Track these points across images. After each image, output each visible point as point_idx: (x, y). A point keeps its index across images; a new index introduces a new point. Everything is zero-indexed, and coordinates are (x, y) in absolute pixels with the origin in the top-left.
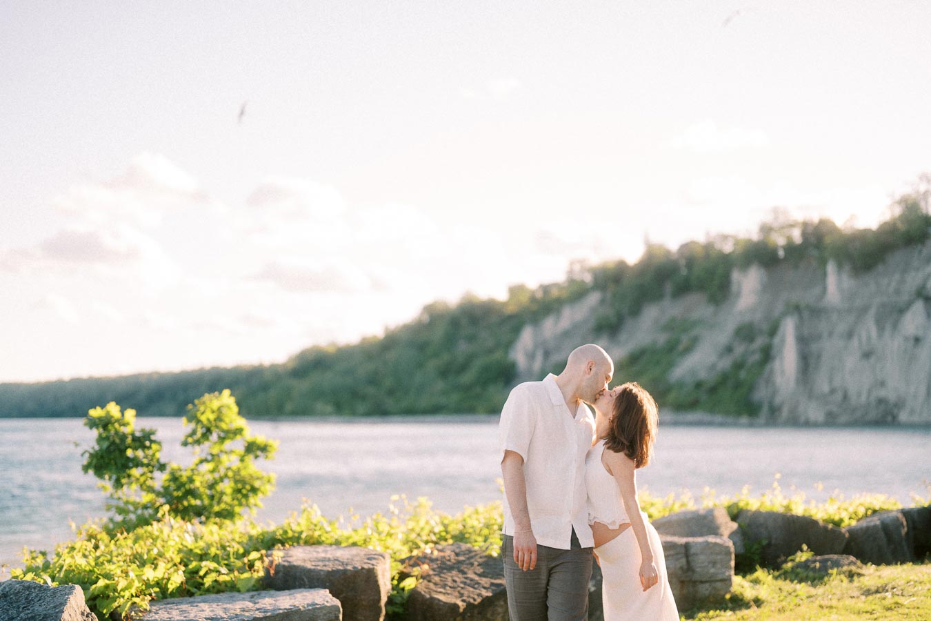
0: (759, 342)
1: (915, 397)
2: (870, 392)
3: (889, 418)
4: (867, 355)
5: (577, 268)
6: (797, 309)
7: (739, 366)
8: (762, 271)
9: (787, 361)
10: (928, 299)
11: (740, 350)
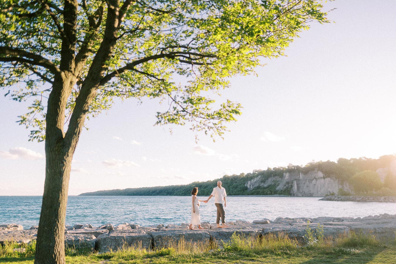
0: (290, 184)
1: (315, 193)
2: (308, 192)
4: (307, 187)
6: (296, 180)
7: (288, 188)
8: (289, 173)
9: (295, 187)
10: (316, 179)
11: (287, 185)
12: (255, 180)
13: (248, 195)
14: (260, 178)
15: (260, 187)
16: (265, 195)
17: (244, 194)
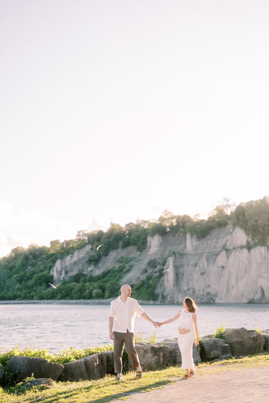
0: (159, 267)
1: (222, 291)
2: (203, 290)
3: (212, 301)
4: (203, 274)
5: (81, 234)
6: (174, 254)
7: (149, 278)
8: (160, 237)
9: (170, 276)
10: (227, 250)
11: (150, 271)
12: (77, 256)
13: (42, 298)
14: (88, 253)
15: (83, 275)
16: (84, 298)
17: (32, 298)
